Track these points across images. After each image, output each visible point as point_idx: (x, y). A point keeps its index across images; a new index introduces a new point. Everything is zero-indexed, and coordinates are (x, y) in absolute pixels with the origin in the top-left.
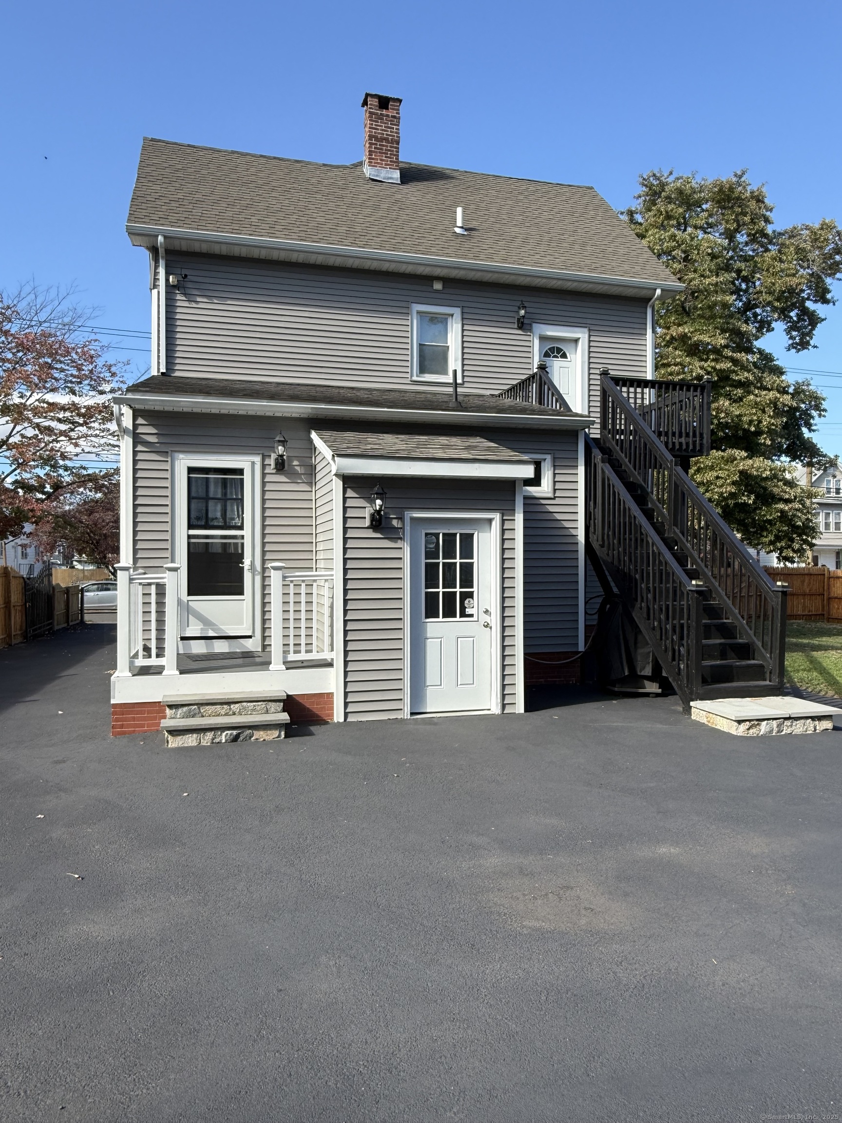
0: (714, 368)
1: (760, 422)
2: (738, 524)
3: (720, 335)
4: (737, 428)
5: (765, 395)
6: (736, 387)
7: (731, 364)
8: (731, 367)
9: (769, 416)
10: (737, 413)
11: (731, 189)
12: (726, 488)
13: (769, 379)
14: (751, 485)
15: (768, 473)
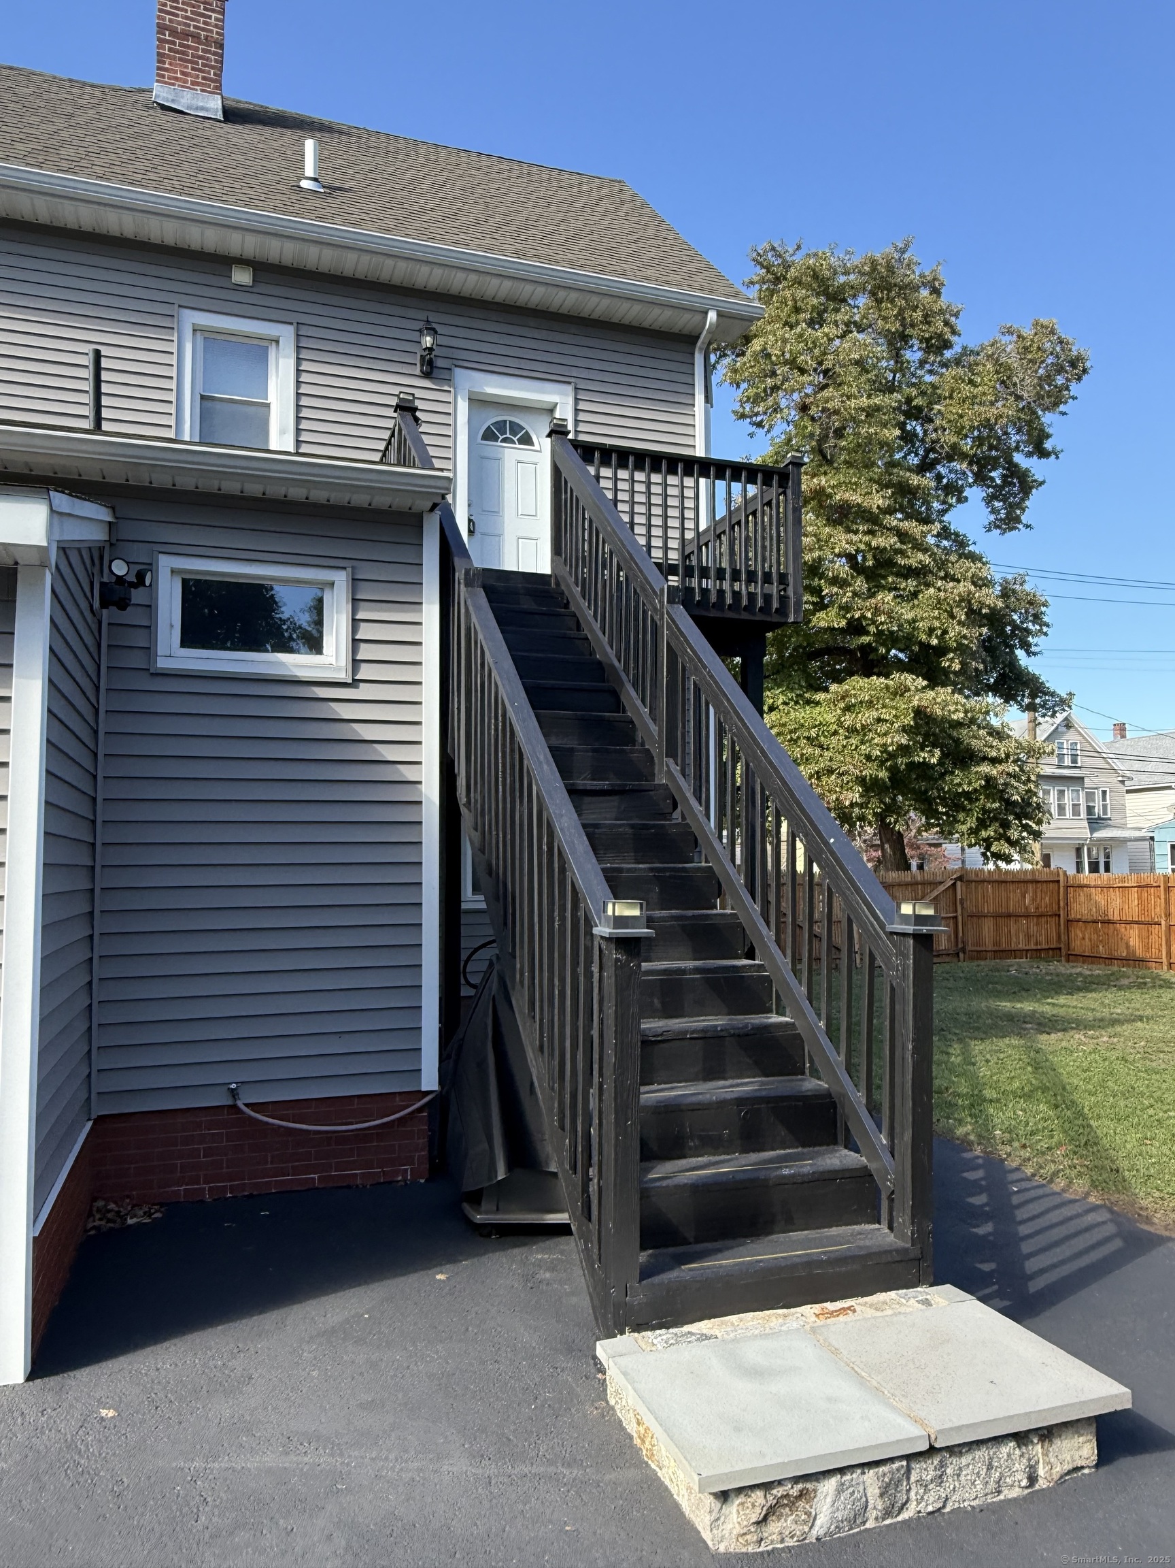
0: (868, 544)
1: (945, 632)
2: (916, 800)
3: (878, 492)
4: (910, 639)
5: (953, 588)
6: (906, 578)
7: (896, 539)
8: (895, 543)
9: (959, 623)
10: (909, 616)
11: (890, 268)
12: (893, 737)
13: (959, 567)
14: (934, 734)
15: (962, 715)
